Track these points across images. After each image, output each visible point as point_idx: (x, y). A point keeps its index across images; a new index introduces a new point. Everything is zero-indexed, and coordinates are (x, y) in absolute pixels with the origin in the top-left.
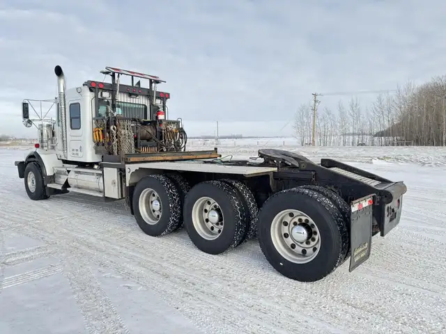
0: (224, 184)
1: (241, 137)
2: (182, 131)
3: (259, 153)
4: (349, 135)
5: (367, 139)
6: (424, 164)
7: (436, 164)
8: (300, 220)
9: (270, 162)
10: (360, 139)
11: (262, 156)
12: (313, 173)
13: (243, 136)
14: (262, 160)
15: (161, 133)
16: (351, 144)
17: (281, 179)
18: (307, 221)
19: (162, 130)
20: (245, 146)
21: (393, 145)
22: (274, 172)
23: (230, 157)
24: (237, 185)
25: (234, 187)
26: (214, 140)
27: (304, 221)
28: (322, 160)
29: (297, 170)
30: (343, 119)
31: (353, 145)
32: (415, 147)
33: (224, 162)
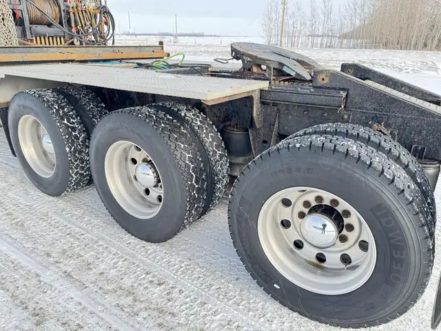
0: (161, 114)
1: (202, 35)
2: (105, 12)
3: (233, 50)
4: (318, 36)
5: (336, 41)
6: (401, 70)
7: (413, 70)
8: (306, 204)
9: (255, 69)
10: (329, 41)
11: (237, 55)
12: (343, 94)
13: (205, 34)
14: (237, 65)
15: (68, 13)
16: (319, 46)
17: (274, 105)
18: (319, 199)
19: (68, 7)
20: (206, 46)
21: (361, 47)
22: (261, 91)
23: (181, 57)
24: (190, 115)
25: (182, 120)
26: (171, 38)
27: (314, 203)
28: (342, 65)
29: (306, 85)
30: (313, 16)
31: (321, 47)
32: (385, 51)
33: (170, 66)
